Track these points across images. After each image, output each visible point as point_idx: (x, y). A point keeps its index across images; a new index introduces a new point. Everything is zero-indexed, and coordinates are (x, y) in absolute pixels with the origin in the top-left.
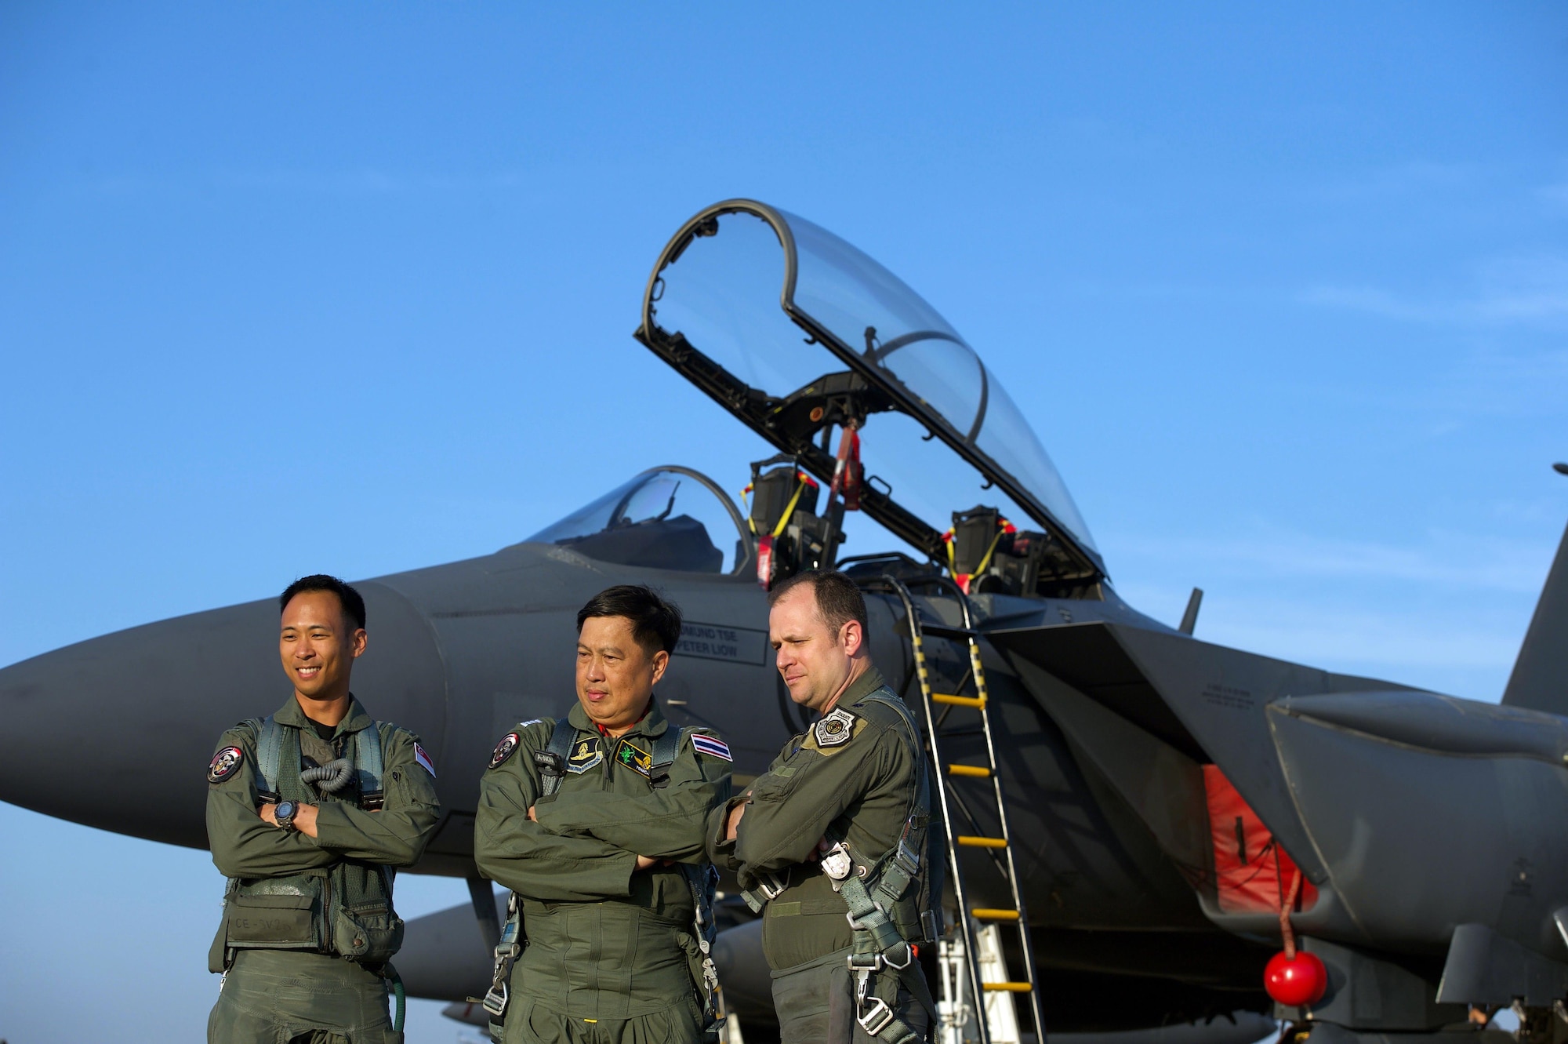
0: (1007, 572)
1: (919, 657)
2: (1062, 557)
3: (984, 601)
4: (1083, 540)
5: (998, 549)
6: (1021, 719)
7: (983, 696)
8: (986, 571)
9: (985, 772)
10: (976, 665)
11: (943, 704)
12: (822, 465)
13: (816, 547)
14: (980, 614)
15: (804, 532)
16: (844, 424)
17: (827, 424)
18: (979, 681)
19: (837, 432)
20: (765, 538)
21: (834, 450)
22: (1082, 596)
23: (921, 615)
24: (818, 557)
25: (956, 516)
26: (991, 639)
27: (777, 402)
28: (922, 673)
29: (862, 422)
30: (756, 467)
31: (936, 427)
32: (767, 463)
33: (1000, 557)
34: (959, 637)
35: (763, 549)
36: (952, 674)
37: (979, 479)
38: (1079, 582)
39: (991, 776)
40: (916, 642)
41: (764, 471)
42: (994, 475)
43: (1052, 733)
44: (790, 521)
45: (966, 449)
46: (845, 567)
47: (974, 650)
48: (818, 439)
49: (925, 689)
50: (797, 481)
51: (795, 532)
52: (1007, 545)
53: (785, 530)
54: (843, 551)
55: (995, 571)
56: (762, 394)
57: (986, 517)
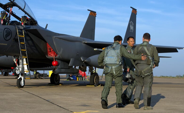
0: (27, 23)
1: (18, 32)
2: (33, 21)
3: (24, 26)
4: (35, 19)
5: (26, 20)
6: (28, 38)
7: (24, 36)
8: (25, 22)
9: (24, 43)
10: (23, 33)
11: (20, 37)
12: (8, 11)
13: (7, 20)
14: (24, 27)
15: (6, 19)
16: (11, 8)
17: (9, 7)
18: (24, 34)
19: (10, 8)
20: (2, 19)
21: (10, 10)
22: (35, 25)
23: (18, 27)
24: (8, 21)
25: (22, 17)
26: (25, 30)
27: (4, 5)
28: (18, 33)
29: (12, 7)
30: (1, 12)
31: (20, 8)
32: (3, 11)
33: (26, 21)
34: (22, 30)
35: (2, 20)
36: (21, 33)
37: (24, 13)
38: (35, 23)
39: (25, 44)
40: (17, 30)
41: (2, 12)
42: (26, 13)
43: (31, 39)
44: (5, 18)
45: (23, 10)
46: (10, 22)
47: (23, 31)
48: (8, 9)
49: (18, 35)
50: (6, 13)
51: (5, 19)
52: (27, 20)
53: (4, 18)
54: (10, 20)
55: (26, 22)
56: (2, 4)
57: (25, 17)
